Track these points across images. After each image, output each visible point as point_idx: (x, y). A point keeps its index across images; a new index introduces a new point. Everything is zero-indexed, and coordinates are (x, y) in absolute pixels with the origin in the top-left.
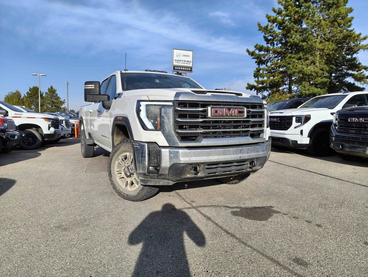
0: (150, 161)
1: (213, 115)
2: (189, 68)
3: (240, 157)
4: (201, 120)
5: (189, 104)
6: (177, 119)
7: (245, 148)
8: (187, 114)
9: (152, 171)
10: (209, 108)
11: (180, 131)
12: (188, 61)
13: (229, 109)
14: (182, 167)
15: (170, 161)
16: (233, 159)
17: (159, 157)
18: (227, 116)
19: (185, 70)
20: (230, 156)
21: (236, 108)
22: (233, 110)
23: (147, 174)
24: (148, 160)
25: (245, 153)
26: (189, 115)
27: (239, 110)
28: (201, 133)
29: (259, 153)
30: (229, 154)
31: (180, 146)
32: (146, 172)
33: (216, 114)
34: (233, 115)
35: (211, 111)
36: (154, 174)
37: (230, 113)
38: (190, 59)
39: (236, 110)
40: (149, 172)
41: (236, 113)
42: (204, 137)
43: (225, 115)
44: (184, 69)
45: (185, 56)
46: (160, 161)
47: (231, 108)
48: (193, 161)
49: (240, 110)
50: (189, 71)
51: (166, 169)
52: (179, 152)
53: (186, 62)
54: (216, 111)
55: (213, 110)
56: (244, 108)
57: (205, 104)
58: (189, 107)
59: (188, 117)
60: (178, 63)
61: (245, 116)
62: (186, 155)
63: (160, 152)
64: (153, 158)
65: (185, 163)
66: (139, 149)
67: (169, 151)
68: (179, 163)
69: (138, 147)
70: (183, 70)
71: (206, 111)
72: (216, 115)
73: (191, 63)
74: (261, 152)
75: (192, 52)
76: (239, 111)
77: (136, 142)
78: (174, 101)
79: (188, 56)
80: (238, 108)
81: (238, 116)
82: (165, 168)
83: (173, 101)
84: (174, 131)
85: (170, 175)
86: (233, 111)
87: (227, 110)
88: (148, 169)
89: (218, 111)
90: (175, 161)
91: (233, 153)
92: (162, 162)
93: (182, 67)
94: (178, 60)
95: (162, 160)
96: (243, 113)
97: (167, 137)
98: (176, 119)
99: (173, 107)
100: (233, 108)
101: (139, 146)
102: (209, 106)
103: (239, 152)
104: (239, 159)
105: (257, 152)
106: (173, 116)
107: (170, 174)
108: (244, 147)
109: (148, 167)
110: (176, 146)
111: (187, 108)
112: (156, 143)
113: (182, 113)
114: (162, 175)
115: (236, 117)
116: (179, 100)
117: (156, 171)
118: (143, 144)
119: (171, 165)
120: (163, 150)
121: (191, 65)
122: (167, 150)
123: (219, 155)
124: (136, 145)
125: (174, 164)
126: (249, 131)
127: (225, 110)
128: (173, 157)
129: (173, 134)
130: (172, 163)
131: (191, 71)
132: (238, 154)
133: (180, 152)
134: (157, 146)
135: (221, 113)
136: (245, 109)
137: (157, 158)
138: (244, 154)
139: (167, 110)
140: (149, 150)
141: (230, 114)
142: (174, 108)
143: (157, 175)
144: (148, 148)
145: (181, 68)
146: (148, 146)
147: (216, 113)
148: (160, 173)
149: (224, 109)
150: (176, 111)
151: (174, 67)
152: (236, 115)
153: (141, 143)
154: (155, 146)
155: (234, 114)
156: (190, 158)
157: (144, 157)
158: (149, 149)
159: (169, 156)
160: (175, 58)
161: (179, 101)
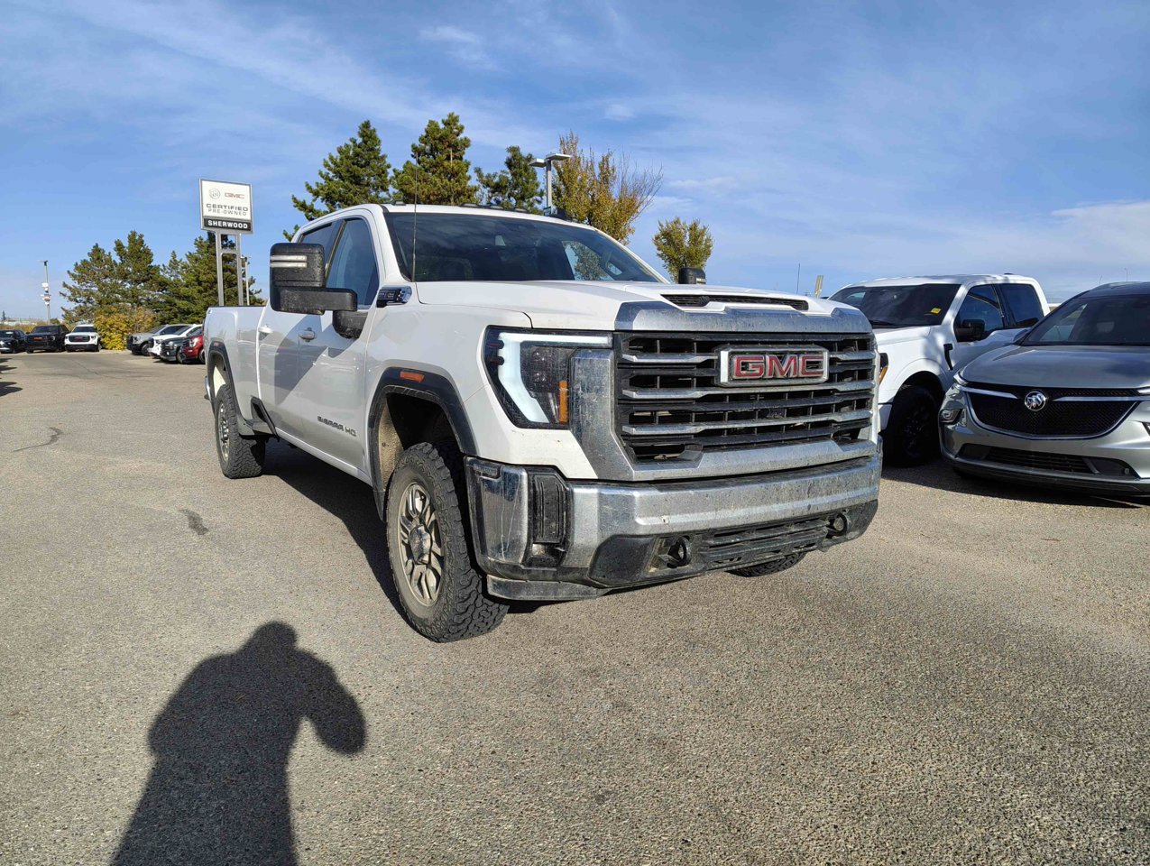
0: (535, 527)
1: (735, 377)
2: (243, 223)
3: (809, 507)
4: (698, 394)
5: (662, 341)
6: (626, 392)
7: (824, 479)
8: (656, 376)
9: (541, 559)
10: (724, 355)
11: (634, 431)
12: (239, 209)
13: (781, 356)
14: (642, 546)
15: (601, 528)
16: (789, 515)
17: (565, 513)
18: (775, 378)
19: (233, 228)
20: (781, 505)
21: (798, 353)
22: (791, 358)
23: (522, 567)
24: (529, 524)
25: (822, 495)
26: (663, 377)
27: (808, 358)
28: (696, 435)
29: (860, 492)
30: (778, 500)
31: (634, 480)
32: (520, 561)
33: (745, 375)
34: (791, 375)
35: (730, 363)
36: (546, 569)
37: (784, 368)
38: (245, 203)
39: (801, 360)
40: (530, 561)
41: (800, 370)
42: (704, 447)
43: (770, 375)
44: (230, 225)
45: (231, 195)
46: (569, 525)
47: (785, 353)
48: (675, 525)
49: (812, 358)
50: (243, 229)
51: (587, 554)
52: (632, 498)
53: (234, 210)
54: (743, 364)
55: (735, 360)
56: (822, 352)
57: (710, 343)
58: (661, 351)
59: (658, 386)
60: (214, 211)
61: (825, 377)
62: (653, 509)
63: (569, 496)
64: (545, 519)
65: (652, 533)
66: (498, 488)
67: (600, 495)
68: (631, 533)
69: (496, 480)
70: (228, 228)
71: (713, 365)
72: (742, 378)
73: (248, 213)
74: (865, 490)
75: (248, 187)
76: (808, 363)
77: (487, 465)
78: (616, 331)
79: (238, 196)
80: (803, 353)
81: (803, 378)
82: (585, 549)
83: (612, 331)
84: (616, 430)
85: (597, 570)
86: (792, 363)
87: (776, 361)
88: (527, 552)
89: (750, 365)
90: (618, 528)
91: (790, 495)
92: (576, 531)
93: (227, 221)
94: (214, 206)
95: (576, 525)
96: (817, 367)
97: (593, 451)
98: (621, 392)
99: (612, 354)
100: (791, 353)
101: (497, 478)
102: (724, 349)
103: (804, 491)
104: (806, 513)
105: (856, 488)
106: (613, 381)
107: (597, 566)
108: (819, 474)
109: (529, 544)
110: (621, 478)
111: (657, 357)
112: (555, 468)
113: (643, 372)
114: (571, 569)
115: (800, 382)
116: (635, 328)
117: (553, 559)
118: (513, 471)
119: (603, 540)
120: (579, 491)
121: (247, 217)
122: (594, 491)
123: (751, 504)
124: (484, 475)
125: (614, 537)
126: (833, 421)
127: (771, 360)
128: (610, 514)
129: (613, 441)
130: (608, 534)
131: (249, 229)
132: (803, 498)
133: (636, 500)
134: (559, 477)
135: (758, 371)
136: (826, 355)
137: (560, 519)
138: (819, 498)
139: (595, 362)
140: (535, 492)
141: (782, 373)
142: (618, 356)
143: (554, 569)
144: (532, 486)
145: (225, 224)
146: (529, 479)
147: (743, 369)
148: (566, 563)
149: (767, 357)
150: (622, 365)
151: (206, 221)
152: (801, 375)
153: (505, 469)
154: (552, 479)
155: (794, 373)
156: (665, 517)
157: (515, 513)
158: (534, 487)
159: (600, 510)
160: (206, 199)
161: (634, 335)
